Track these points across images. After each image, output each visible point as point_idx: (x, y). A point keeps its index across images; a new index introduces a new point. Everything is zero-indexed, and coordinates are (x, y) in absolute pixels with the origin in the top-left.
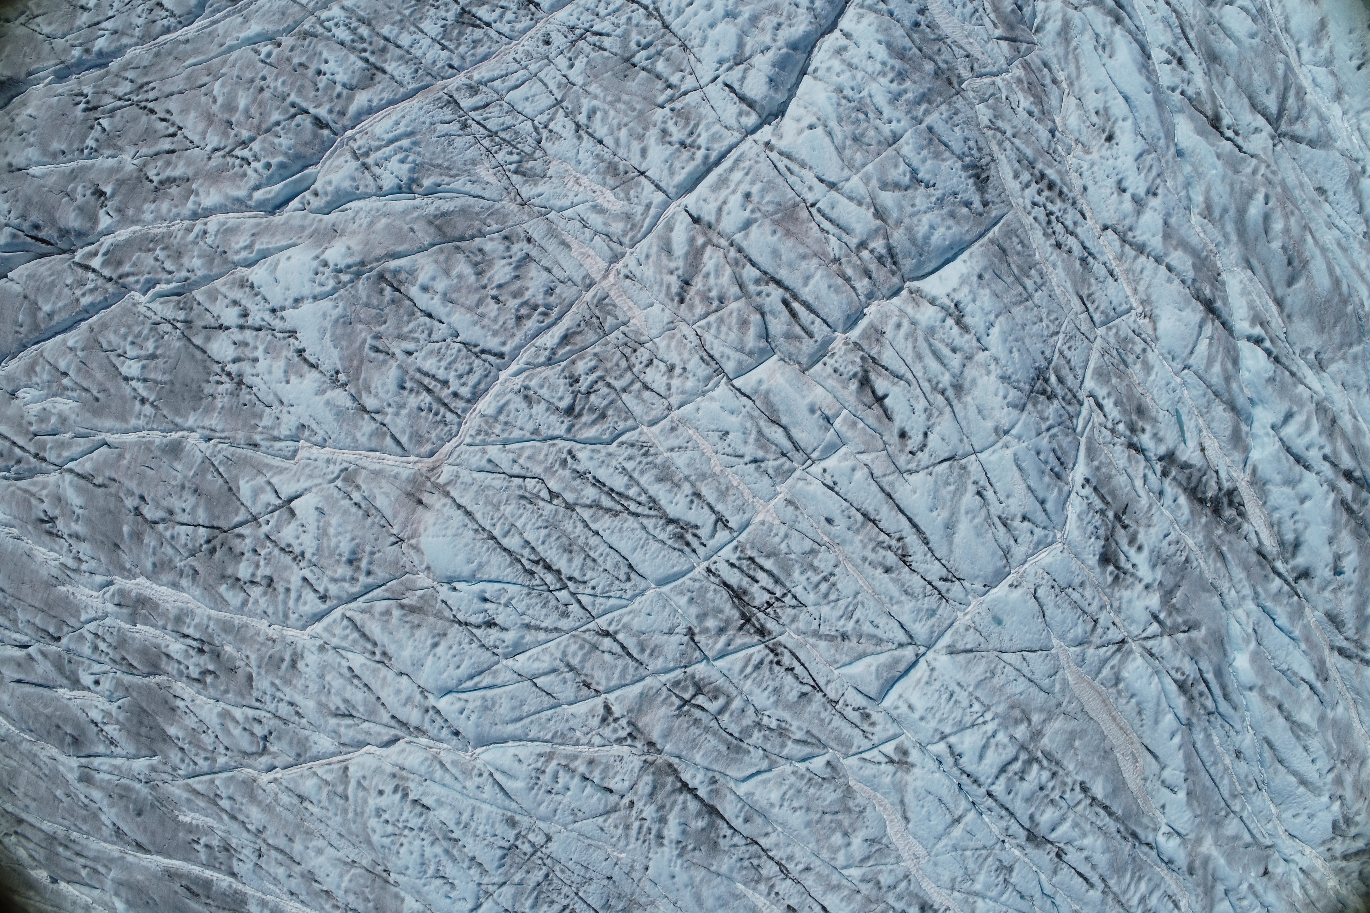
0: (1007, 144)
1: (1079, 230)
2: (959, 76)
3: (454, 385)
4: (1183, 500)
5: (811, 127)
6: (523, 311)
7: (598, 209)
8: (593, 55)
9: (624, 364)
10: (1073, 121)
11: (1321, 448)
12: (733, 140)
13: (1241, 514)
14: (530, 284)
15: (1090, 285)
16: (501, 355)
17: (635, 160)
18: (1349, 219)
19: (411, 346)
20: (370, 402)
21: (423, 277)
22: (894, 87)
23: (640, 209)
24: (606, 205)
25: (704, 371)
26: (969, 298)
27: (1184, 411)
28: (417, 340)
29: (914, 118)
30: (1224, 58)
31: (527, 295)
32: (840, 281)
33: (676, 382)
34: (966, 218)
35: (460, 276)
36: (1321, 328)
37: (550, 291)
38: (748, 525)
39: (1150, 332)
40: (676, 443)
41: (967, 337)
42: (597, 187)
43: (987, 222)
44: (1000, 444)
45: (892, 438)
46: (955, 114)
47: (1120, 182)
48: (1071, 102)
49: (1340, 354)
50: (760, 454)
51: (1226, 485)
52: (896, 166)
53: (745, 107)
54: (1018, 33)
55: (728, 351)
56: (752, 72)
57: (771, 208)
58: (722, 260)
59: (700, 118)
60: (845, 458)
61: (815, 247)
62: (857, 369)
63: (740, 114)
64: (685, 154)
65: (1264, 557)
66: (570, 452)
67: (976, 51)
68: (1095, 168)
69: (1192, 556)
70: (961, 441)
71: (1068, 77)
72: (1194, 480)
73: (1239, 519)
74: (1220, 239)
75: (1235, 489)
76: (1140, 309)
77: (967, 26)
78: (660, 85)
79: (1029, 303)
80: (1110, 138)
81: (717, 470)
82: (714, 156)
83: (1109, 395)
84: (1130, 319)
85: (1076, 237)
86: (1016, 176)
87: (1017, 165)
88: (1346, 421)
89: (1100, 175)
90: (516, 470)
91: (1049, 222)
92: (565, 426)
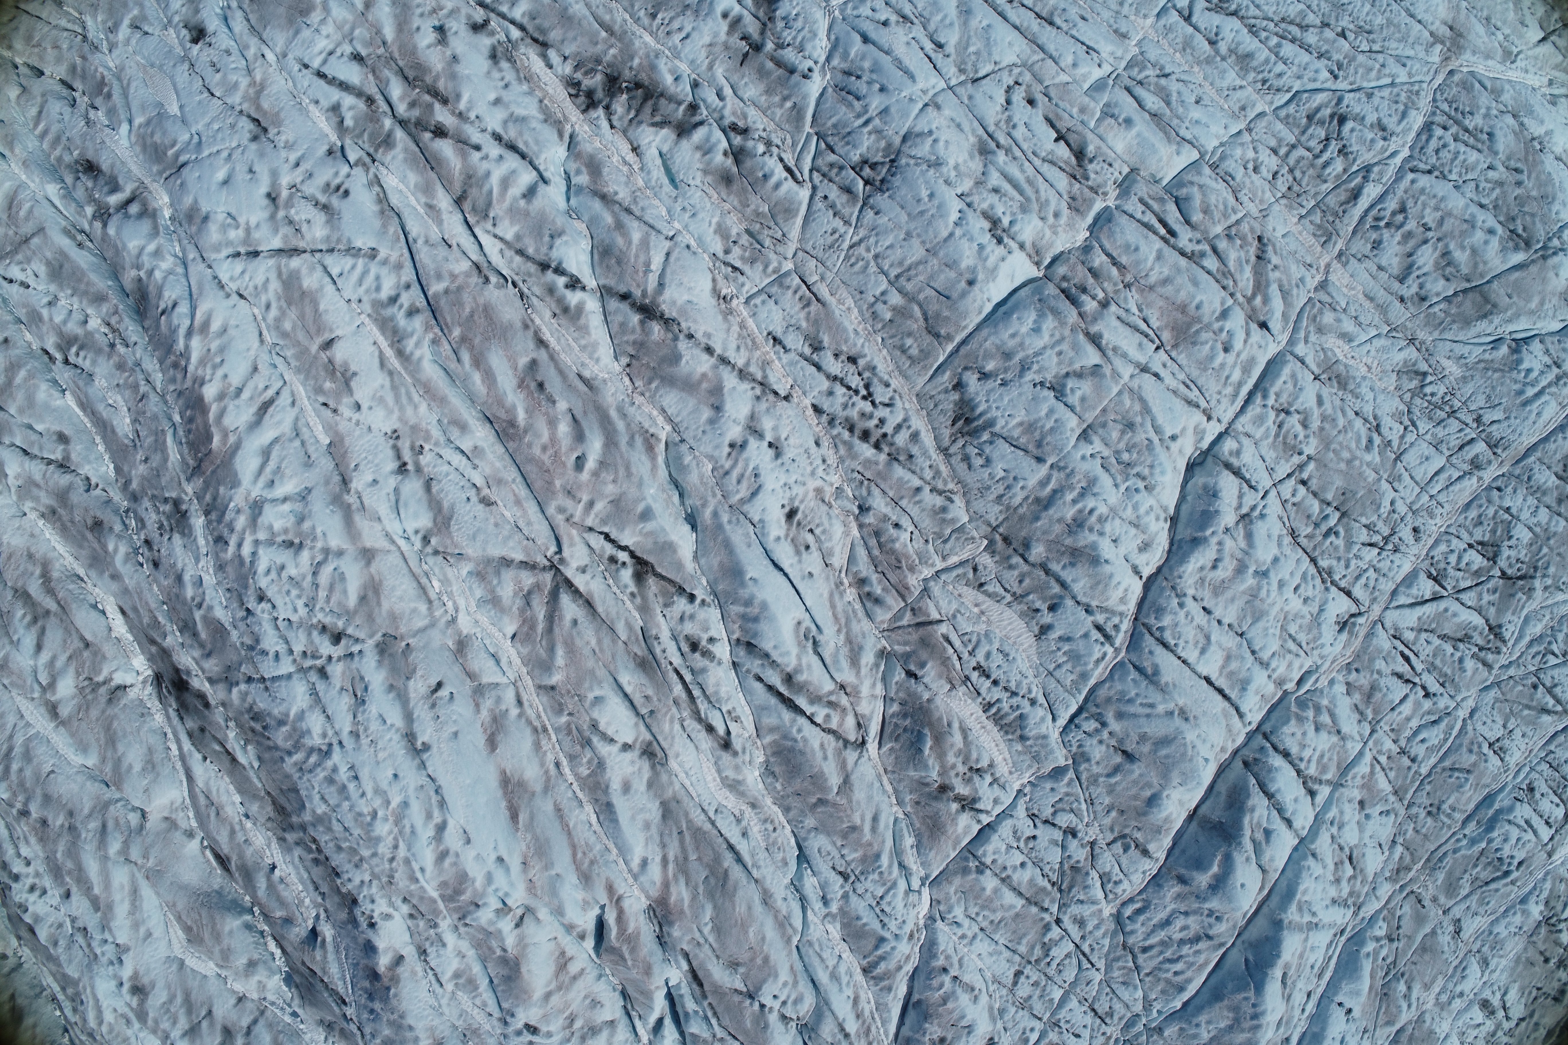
0: (928, 474)
1: (826, 384)
2: (993, 553)
3: (1448, 137)
4: (669, 79)
5: (1173, 438)
6: (1400, 218)
7: (1347, 338)
8: (1374, 518)
9: (1298, 174)
10: (838, 530)
11: (486, 157)
12: (1243, 419)
13: (573, 85)
14: (1398, 249)
15: (807, 319)
16: (1412, 170)
17: (1326, 392)
18: (446, 468)
19: (1491, 174)
20: (1509, 120)
21: (1495, 243)
22: (1090, 503)
23: (1313, 338)
24: (1340, 342)
25: (1230, 165)
26: (988, 249)
27: (668, 188)
28: (1487, 181)
29: (1060, 469)
30: (632, 665)
31: (1398, 237)
32: (1124, 260)
33: (1251, 154)
34: (987, 356)
35: (1463, 248)
36: (487, 310)
37: (1377, 245)
38: (1158, 15)
39: (719, 278)
40: (1239, 94)
41: (985, 206)
42: (1351, 362)
43: (956, 362)
44: (931, 93)
45: (1040, 98)
46: (1000, 497)
47: (778, 455)
48: (839, 560)
49: (460, 281)
50: (1163, 81)
51: (600, 112)
52: (1083, 399)
53: (1235, 462)
54: (914, 636)
55: (1213, 184)
56: (1235, 504)
57: (1204, 336)
58: (1238, 277)
59: (1273, 446)
60: (1085, 77)
61: (1152, 296)
62: (1090, 167)
63: (1238, 453)
64: (1284, 399)
65: (535, 40)
66: (1336, 77)
67: (970, 595)
68: (809, 469)
69: (646, 21)
70: (970, 97)
71: (842, 594)
72: (648, 109)
73: (578, 76)
74: (631, 411)
75: (584, 111)
76: (735, 302)
77: (982, 628)
78: (1314, 484)
79: (893, 273)
80: (791, 515)
81: (1196, 69)
82: (1258, 400)
83: (777, 186)
84: (749, 288)
85: (828, 376)
86: (915, 436)
87: (915, 450)
88: (444, 201)
89: (803, 461)
90: (1380, 58)
91: (867, 386)
92: (1345, 102)
